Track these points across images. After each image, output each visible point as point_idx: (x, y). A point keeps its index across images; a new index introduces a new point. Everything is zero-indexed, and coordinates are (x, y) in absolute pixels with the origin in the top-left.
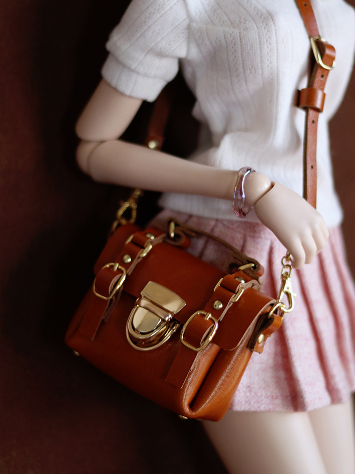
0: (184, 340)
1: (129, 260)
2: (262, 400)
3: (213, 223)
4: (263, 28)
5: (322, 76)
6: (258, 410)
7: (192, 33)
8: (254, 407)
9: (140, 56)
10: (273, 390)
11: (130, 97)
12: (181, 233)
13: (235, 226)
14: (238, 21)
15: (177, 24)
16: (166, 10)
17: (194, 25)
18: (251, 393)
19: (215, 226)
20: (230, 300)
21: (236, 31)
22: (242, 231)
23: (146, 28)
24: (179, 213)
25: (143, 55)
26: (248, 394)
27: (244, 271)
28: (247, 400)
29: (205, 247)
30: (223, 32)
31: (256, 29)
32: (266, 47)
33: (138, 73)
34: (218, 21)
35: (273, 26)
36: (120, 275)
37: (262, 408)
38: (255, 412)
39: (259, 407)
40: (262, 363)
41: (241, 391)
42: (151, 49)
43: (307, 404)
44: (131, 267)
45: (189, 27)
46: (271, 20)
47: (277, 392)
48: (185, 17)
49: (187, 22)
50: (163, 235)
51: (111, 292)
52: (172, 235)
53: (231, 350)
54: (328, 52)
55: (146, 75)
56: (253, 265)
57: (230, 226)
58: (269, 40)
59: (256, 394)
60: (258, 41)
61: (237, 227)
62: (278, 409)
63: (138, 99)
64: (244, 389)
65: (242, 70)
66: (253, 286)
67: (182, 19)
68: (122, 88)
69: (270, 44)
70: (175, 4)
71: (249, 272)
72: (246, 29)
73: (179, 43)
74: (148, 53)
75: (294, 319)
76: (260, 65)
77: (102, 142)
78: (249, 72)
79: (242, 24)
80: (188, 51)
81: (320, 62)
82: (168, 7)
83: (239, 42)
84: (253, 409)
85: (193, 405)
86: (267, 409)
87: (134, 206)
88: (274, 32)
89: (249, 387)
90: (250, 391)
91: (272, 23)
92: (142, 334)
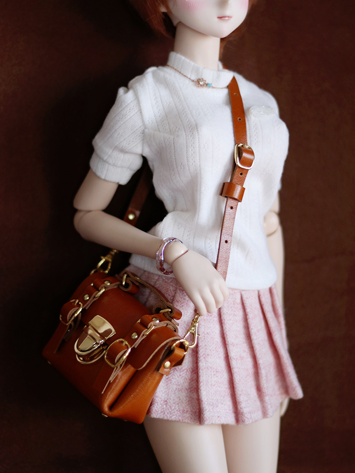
0: (107, 358)
1: (88, 298)
2: (174, 412)
3: (156, 278)
4: (190, 136)
5: (241, 174)
6: (170, 419)
7: (145, 137)
8: (167, 416)
9: (109, 151)
10: (185, 405)
11: (104, 180)
12: (130, 282)
13: (169, 281)
14: (174, 130)
15: (135, 129)
16: (127, 119)
17: (146, 131)
18: (166, 406)
19: (158, 280)
20: (142, 333)
21: (172, 137)
22: (174, 285)
23: (113, 131)
24: (139, 269)
25: (111, 151)
26: (165, 406)
27: (164, 313)
28: (162, 410)
29: (150, 295)
30: (164, 137)
31: (185, 136)
32: (191, 150)
33: (109, 164)
34: (162, 129)
35: (197, 135)
36: (78, 308)
37: (173, 418)
38: (168, 421)
39: (171, 417)
40: (179, 385)
41: (159, 404)
42: (116, 146)
43: (205, 419)
44: (87, 303)
45: (143, 132)
46: (196, 131)
47: (188, 408)
48: (141, 124)
49: (142, 128)
50: (118, 283)
51: (69, 320)
52: (124, 283)
53: (139, 369)
54: (245, 155)
55: (114, 165)
56: (170, 310)
57: (167, 281)
58: (193, 145)
59: (170, 407)
60: (185, 145)
61: (171, 282)
62: (186, 421)
63: (114, 182)
64: (162, 402)
65: (175, 166)
66: (167, 325)
67: (139, 126)
68: (99, 173)
69: (194, 148)
70: (134, 115)
71: (166, 315)
72: (178, 136)
73: (136, 144)
74: (114, 149)
75: (208, 355)
76: (186, 163)
77: (89, 211)
78: (180, 168)
79: (176, 132)
80: (143, 149)
81: (238, 164)
82: (129, 117)
83: (173, 146)
84: (166, 418)
85: (112, 407)
86: (177, 419)
87: (110, 260)
88: (197, 139)
89: (166, 401)
90: (166, 404)
91: (196, 133)
92: (81, 351)
